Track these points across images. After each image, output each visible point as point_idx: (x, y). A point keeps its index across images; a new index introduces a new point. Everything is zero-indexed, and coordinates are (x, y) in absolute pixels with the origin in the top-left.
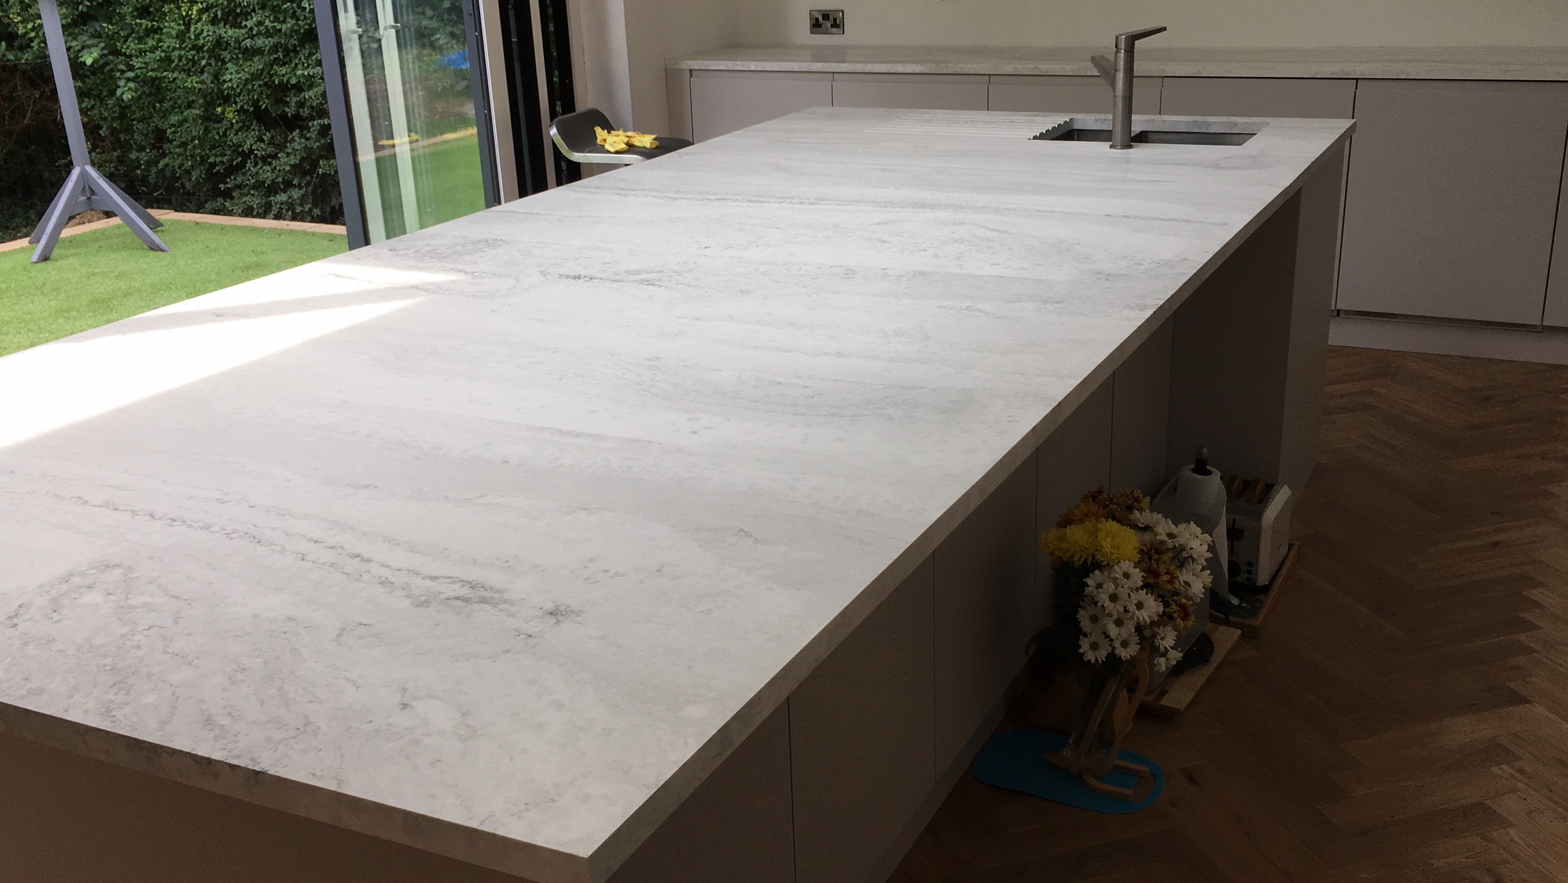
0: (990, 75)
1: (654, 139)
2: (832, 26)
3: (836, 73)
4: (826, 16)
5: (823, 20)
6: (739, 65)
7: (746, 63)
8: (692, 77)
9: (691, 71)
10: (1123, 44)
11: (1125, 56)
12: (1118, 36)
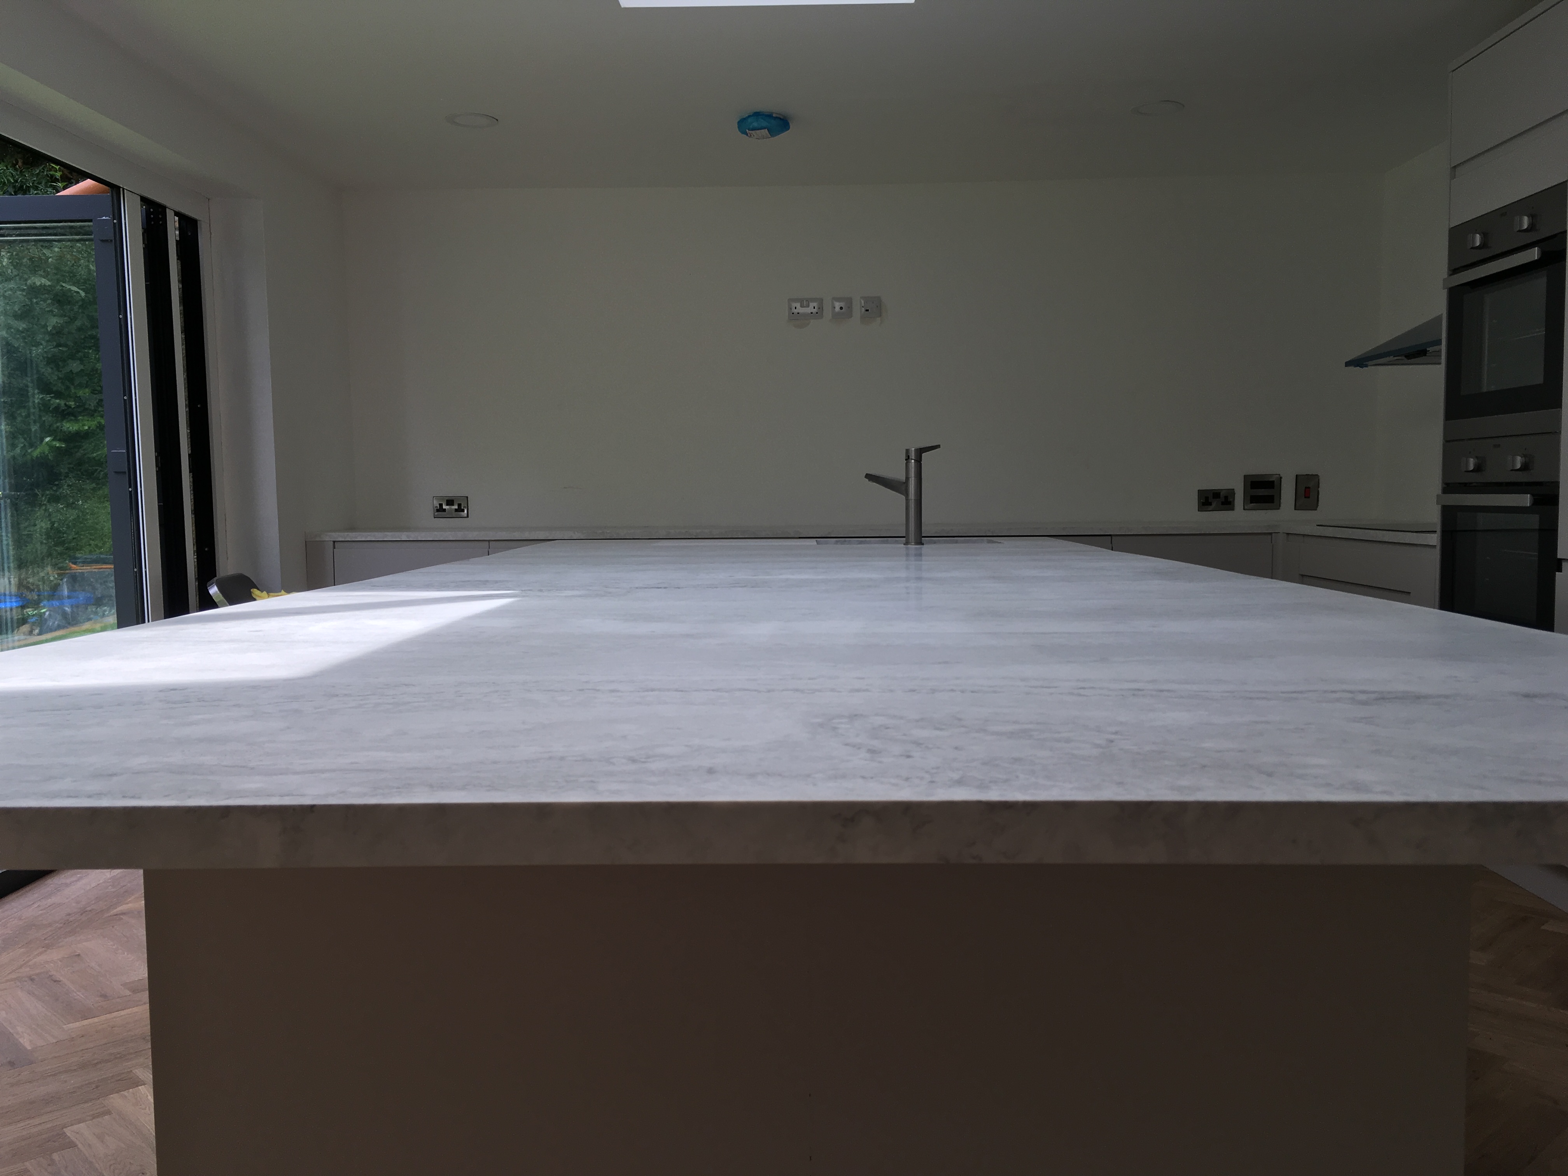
3: (492, 541)
4: (450, 502)
5: (447, 505)
6: (390, 536)
8: (334, 547)
9: (334, 542)
10: (912, 459)
11: (915, 465)
12: (907, 451)
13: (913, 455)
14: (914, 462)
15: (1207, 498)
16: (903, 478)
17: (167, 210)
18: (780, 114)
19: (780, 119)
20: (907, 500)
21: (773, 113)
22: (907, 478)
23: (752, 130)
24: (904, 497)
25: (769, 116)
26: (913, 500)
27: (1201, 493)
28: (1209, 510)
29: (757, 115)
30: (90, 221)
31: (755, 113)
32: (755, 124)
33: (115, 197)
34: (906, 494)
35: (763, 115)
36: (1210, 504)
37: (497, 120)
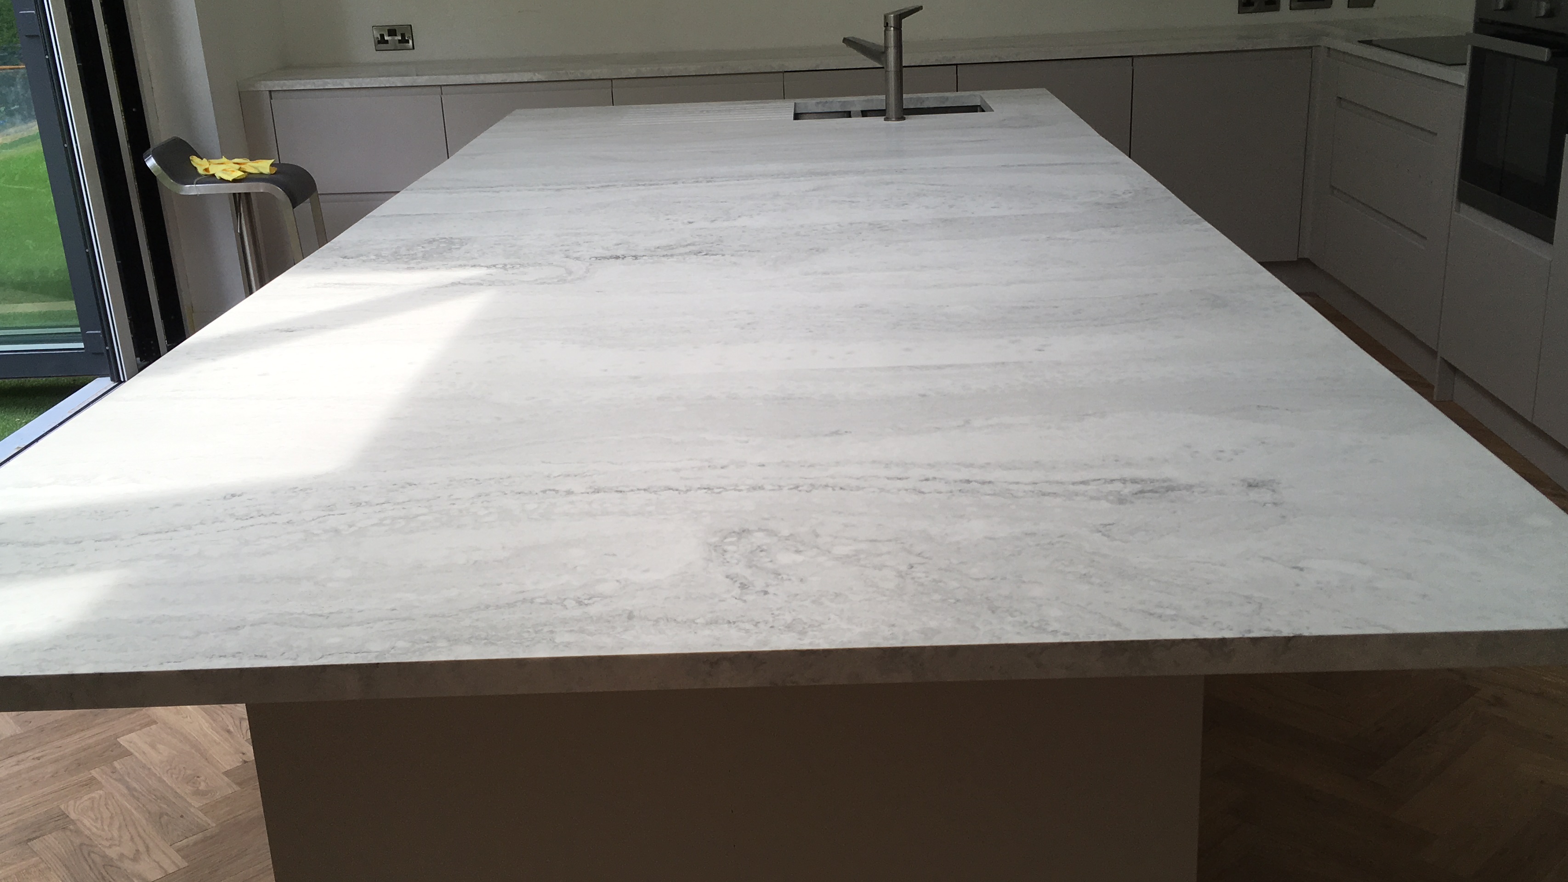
0: (611, 80)
1: (272, 165)
2: (400, 42)
3: (444, 85)
4: (392, 32)
5: (389, 36)
6: (330, 84)
7: (338, 81)
8: (272, 99)
9: (270, 91)
10: (891, 23)
11: (894, 32)
12: (886, 16)
16: (881, 45)
22: (886, 46)
26: (893, 73)
36: (1252, 4)
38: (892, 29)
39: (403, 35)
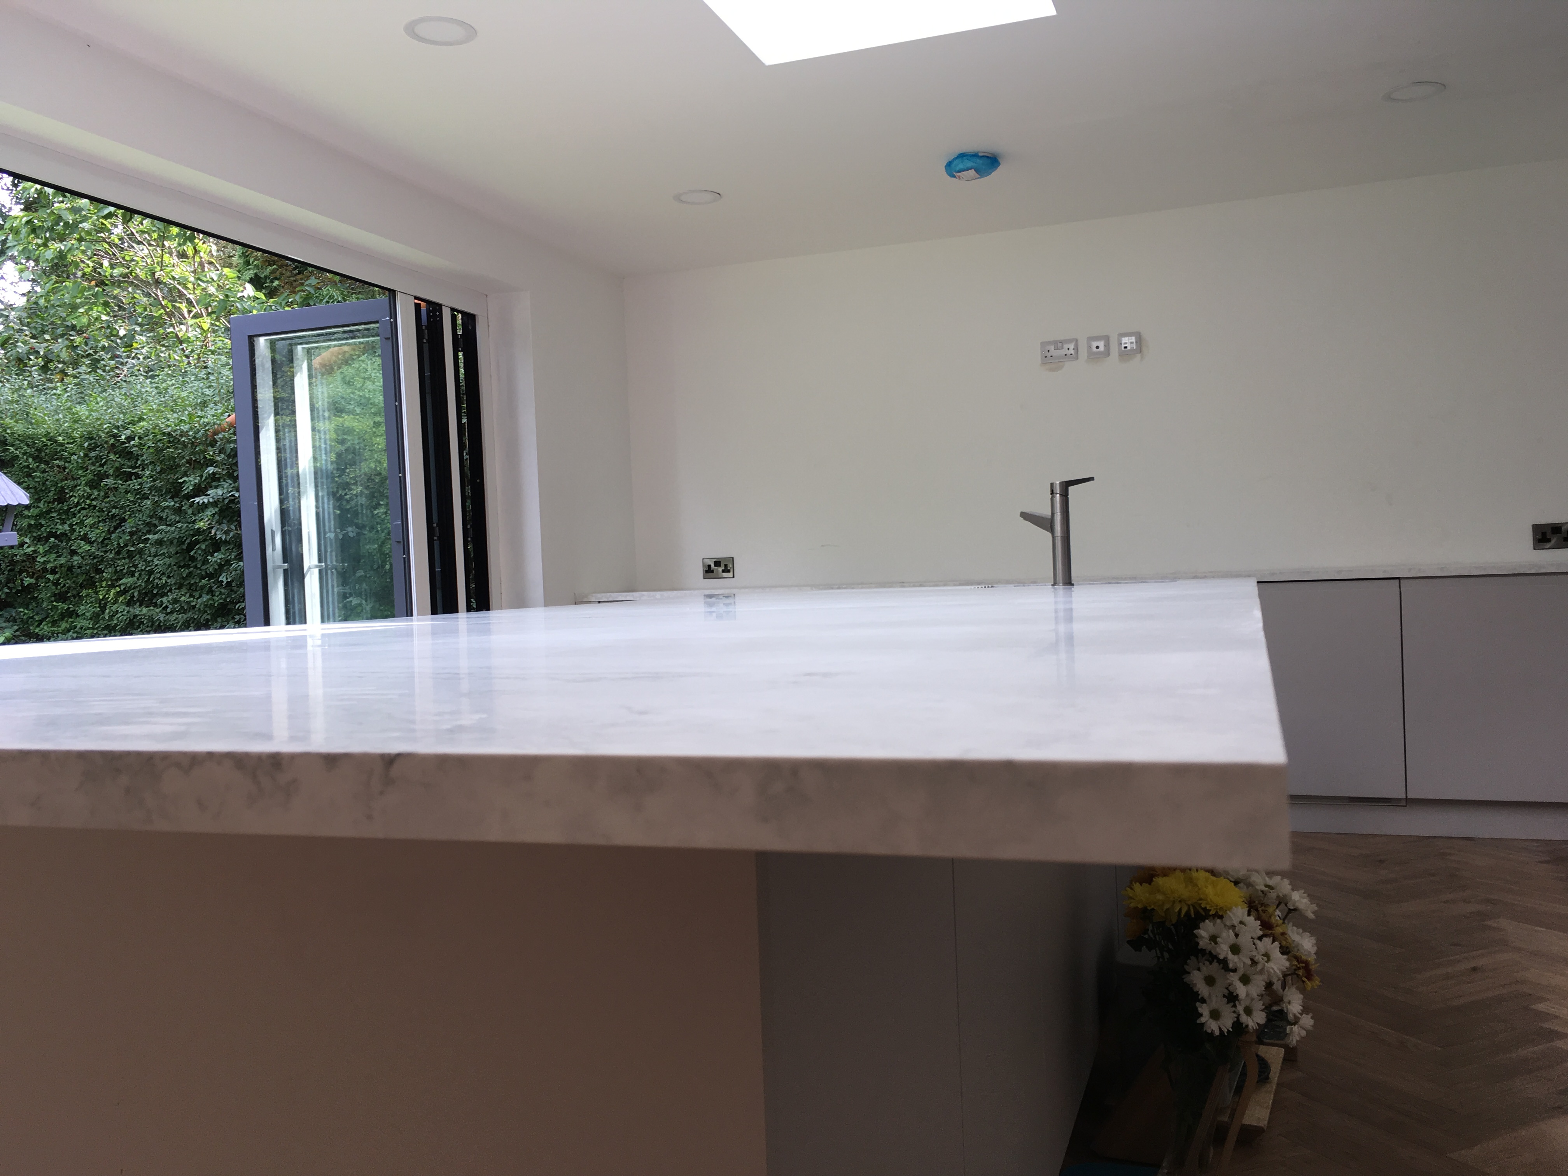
2: (723, 571)
4: (717, 563)
5: (715, 566)
9: (599, 602)
10: (1057, 494)
11: (1060, 500)
12: (1052, 484)
13: (1058, 490)
14: (1060, 497)
15: (1544, 534)
16: (1047, 513)
17: (443, 307)
18: (988, 153)
19: (988, 157)
20: (1054, 537)
21: (978, 152)
22: (1053, 514)
23: (959, 172)
24: (1049, 535)
25: (975, 155)
26: (1059, 538)
27: (1536, 528)
28: (1546, 547)
29: (962, 156)
30: (377, 322)
31: (960, 154)
32: (961, 166)
33: (392, 299)
34: (1052, 530)
35: (967, 155)
36: (1549, 541)
37: (719, 194)
38: (1058, 495)
39: (726, 566)
